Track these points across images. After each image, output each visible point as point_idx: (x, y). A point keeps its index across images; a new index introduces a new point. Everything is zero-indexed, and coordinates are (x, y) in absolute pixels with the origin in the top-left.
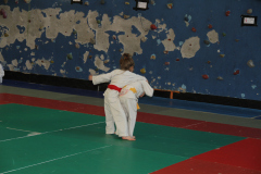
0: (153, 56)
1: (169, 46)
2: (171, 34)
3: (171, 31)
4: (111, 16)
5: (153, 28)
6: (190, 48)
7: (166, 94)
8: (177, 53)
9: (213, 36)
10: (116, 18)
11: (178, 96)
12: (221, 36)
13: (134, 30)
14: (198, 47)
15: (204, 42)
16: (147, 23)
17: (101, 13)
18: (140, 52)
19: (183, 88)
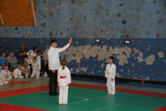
0: (133, 64)
1: (140, 59)
2: (141, 54)
3: (141, 53)
4: (113, 47)
5: (132, 52)
6: (150, 60)
7: (140, 81)
8: (144, 62)
9: (161, 55)
10: (116, 48)
11: (146, 82)
12: (165, 54)
13: (124, 53)
14: (154, 60)
15: (157, 57)
16: (130, 50)
17: (109, 46)
18: (127, 62)
19: (148, 78)
